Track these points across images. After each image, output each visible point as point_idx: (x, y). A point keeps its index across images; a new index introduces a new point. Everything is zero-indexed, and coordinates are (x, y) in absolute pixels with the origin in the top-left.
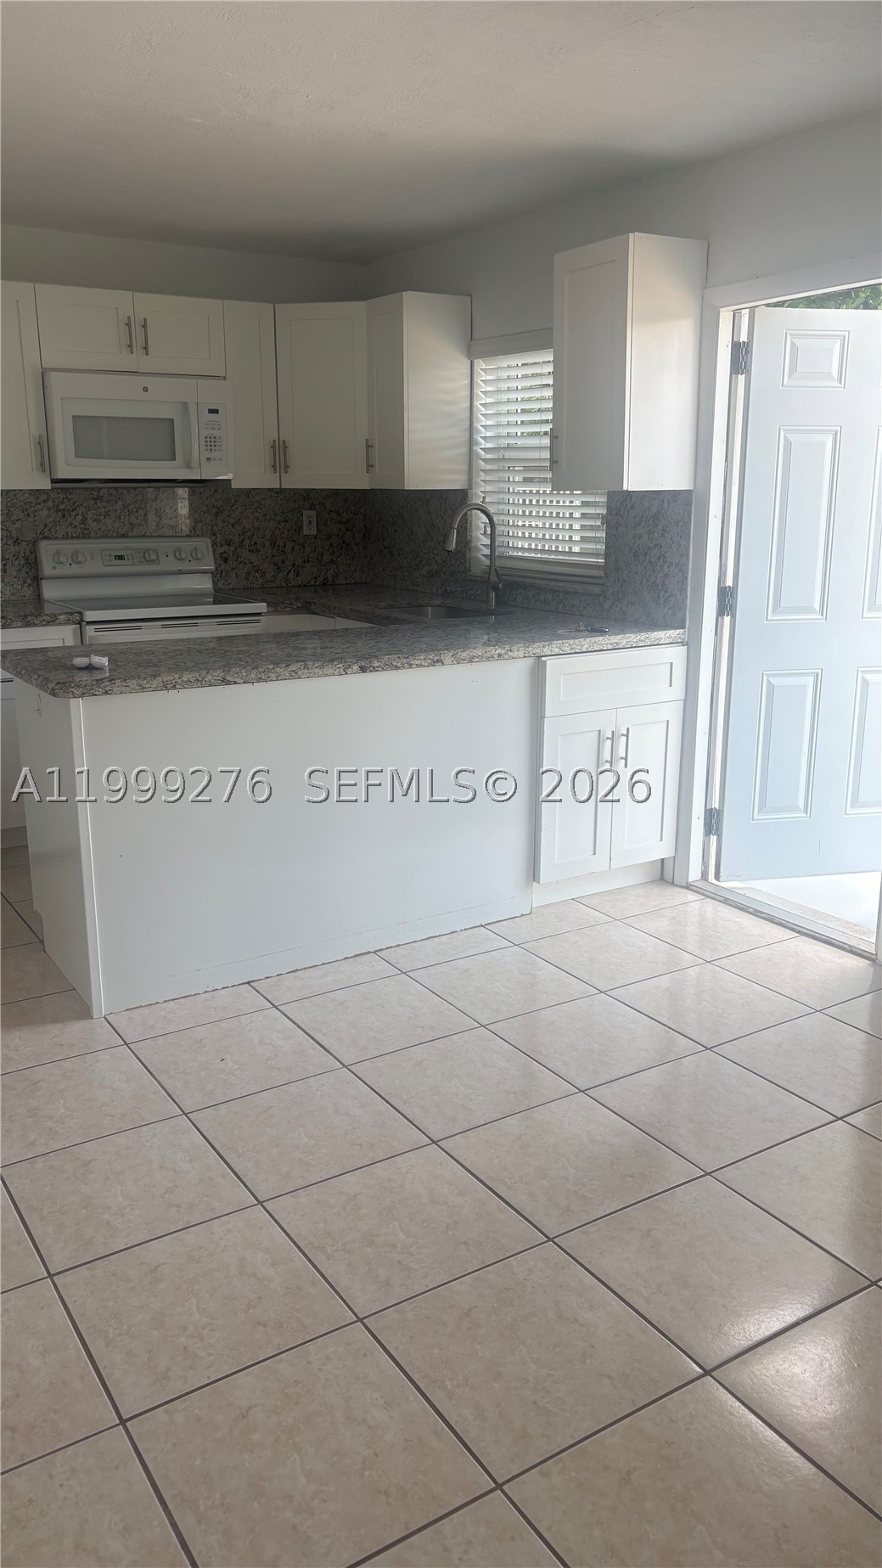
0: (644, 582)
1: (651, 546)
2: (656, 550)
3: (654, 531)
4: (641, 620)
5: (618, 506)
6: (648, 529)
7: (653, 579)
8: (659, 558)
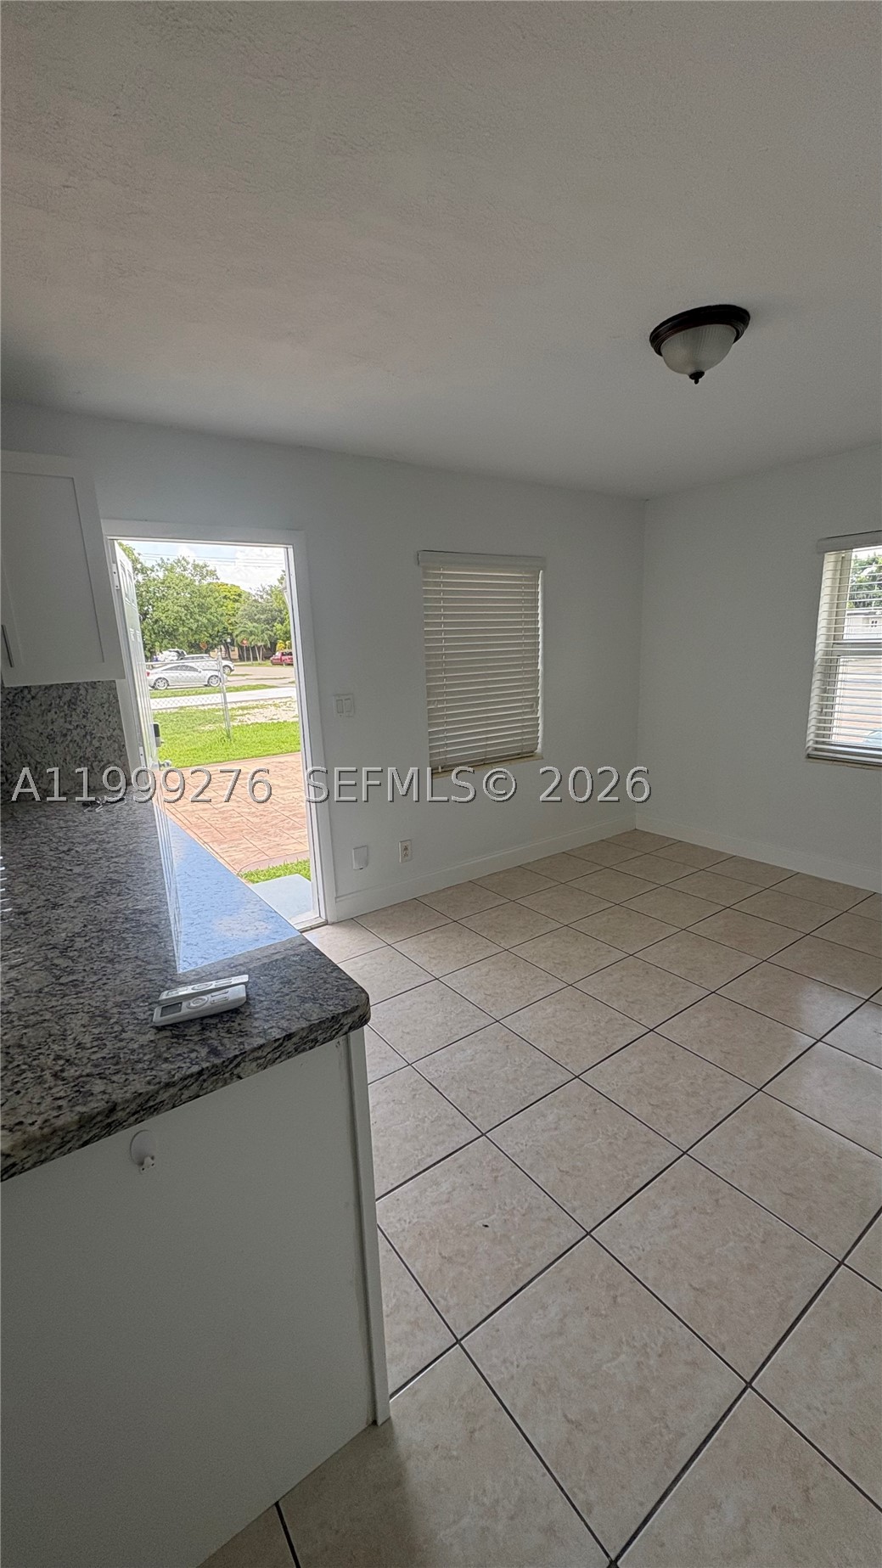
0: (68, 758)
1: (72, 727)
2: (79, 729)
3: (71, 716)
4: (73, 791)
5: (11, 698)
6: (62, 714)
7: (82, 754)
8: (85, 736)
